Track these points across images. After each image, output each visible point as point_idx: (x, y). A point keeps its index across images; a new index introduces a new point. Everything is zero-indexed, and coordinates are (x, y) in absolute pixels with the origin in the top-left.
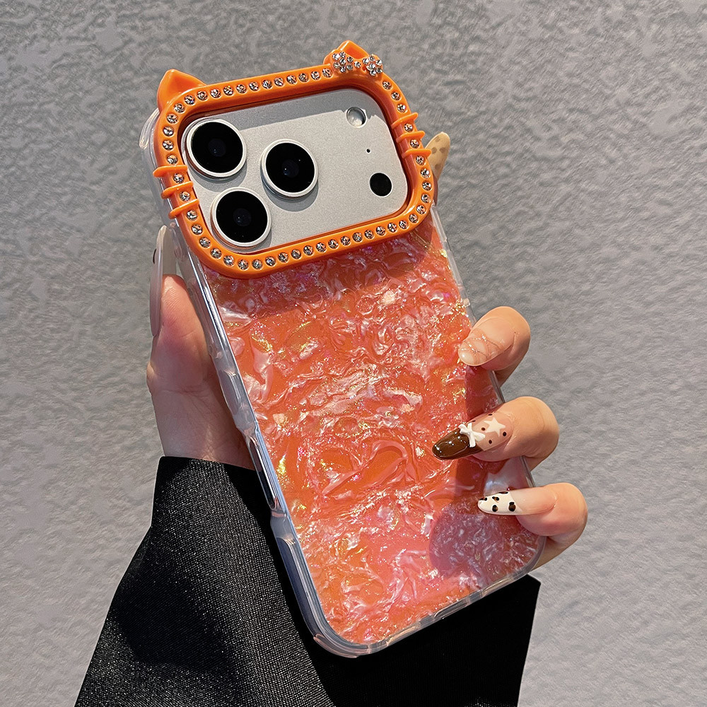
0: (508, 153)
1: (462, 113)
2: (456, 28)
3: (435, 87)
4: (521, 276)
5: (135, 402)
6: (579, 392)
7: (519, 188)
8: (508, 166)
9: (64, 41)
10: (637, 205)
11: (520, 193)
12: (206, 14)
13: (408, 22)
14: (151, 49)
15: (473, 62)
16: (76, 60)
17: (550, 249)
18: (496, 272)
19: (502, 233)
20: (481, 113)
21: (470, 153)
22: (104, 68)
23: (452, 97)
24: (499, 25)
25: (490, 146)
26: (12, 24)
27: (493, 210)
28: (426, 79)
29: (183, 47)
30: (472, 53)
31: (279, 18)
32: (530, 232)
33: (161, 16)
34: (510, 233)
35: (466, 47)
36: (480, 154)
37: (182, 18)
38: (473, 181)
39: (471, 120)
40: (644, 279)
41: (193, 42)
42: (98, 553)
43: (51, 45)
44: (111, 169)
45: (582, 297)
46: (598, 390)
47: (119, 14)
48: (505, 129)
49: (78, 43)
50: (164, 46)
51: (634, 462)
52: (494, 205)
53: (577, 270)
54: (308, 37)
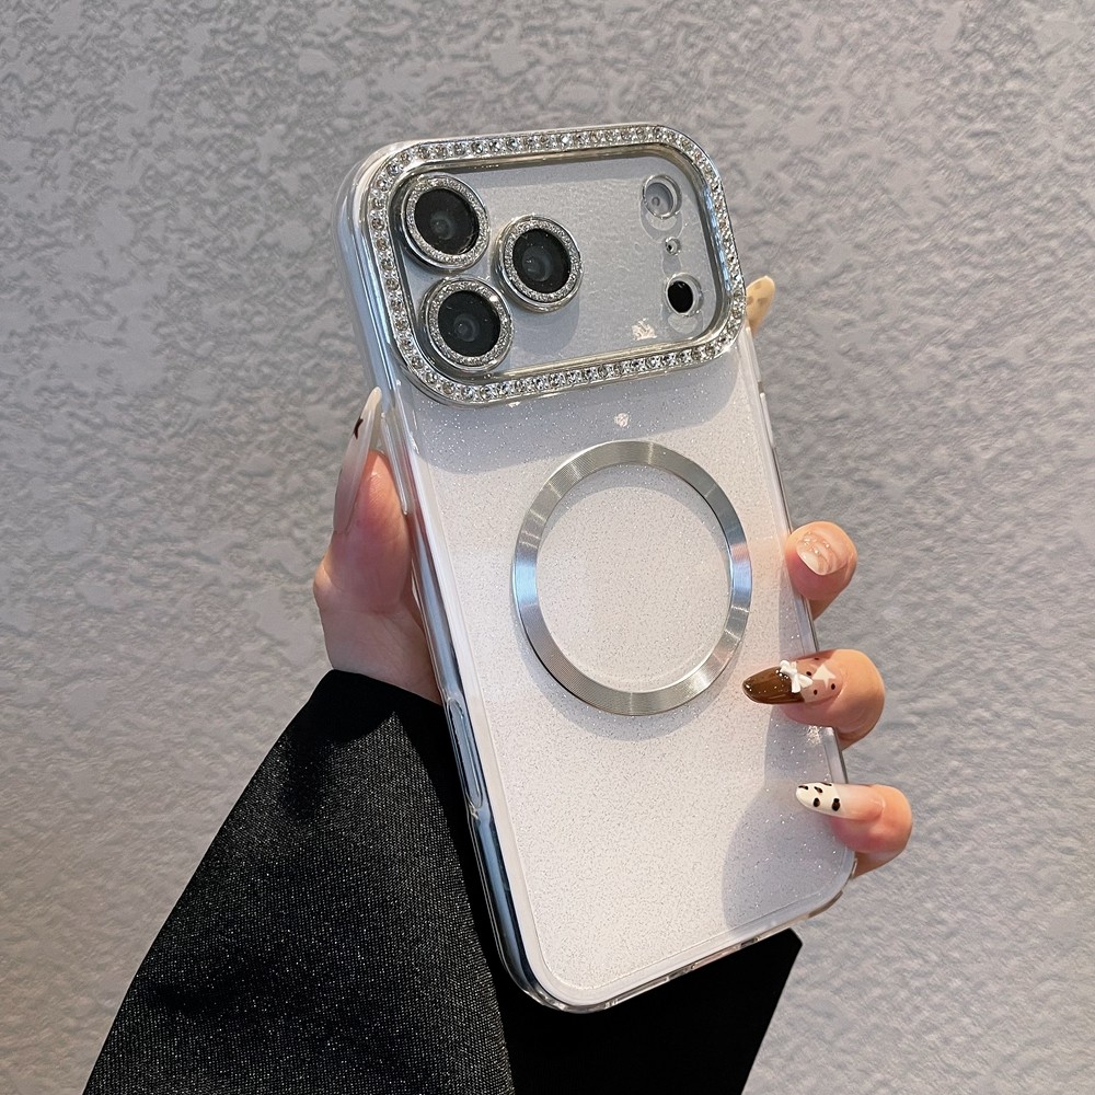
0: (1053, 236)
1: (992, 177)
2: (990, 56)
3: (957, 140)
4: (1063, 411)
7: (1066, 286)
8: (1053, 253)
9: (446, 60)
11: (1067, 293)
12: (645, 28)
13: (924, 48)
14: (565, 73)
15: (1011, 106)
16: (462, 87)
18: (1029, 405)
19: (1040, 348)
20: (1019, 178)
21: (1000, 234)
22: (499, 99)
23: (978, 154)
24: (1050, 54)
25: (1028, 225)
26: (377, 35)
27: (1028, 315)
28: (944, 128)
29: (610, 73)
30: (1011, 93)
31: (745, 36)
32: (1079, 349)
33: (582, 30)
34: (1051, 350)
35: (1002, 84)
36: (1014, 236)
37: (612, 33)
38: (1004, 273)
39: (1003, 187)
41: (624, 66)
43: (431, 64)
47: (525, 26)
48: (1051, 200)
49: (465, 64)
50: (583, 71)
52: (1030, 308)
54: (783, 64)
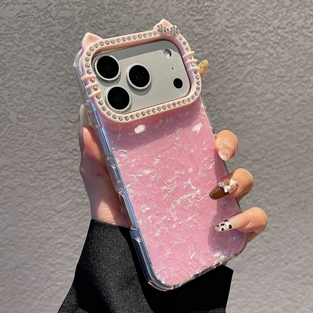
0: (223, 52)
1: (202, 34)
3: (190, 22)
4: (229, 109)
5: (57, 167)
6: (257, 161)
7: (228, 68)
8: (223, 58)
9: (21, 5)
10: (283, 75)
11: (229, 70)
14: (60, 8)
15: (207, 10)
16: (27, 13)
17: (242, 96)
18: (218, 107)
19: (221, 88)
20: (211, 34)
21: (206, 52)
22: (39, 17)
23: (197, 27)
25: (215, 49)
27: (216, 78)
28: (186, 18)
29: (75, 7)
30: (207, 6)
32: (234, 88)
34: (224, 89)
35: (204, 3)
36: (211, 53)
39: (206, 37)
40: (286, 109)
41: (79, 4)
42: (42, 235)
43: (15, 7)
44: (43, 63)
45: (258, 117)
46: (265, 159)
48: (222, 41)
49: (27, 6)
50: (66, 6)
51: (281, 192)
52: (217, 76)
53: (256, 105)
